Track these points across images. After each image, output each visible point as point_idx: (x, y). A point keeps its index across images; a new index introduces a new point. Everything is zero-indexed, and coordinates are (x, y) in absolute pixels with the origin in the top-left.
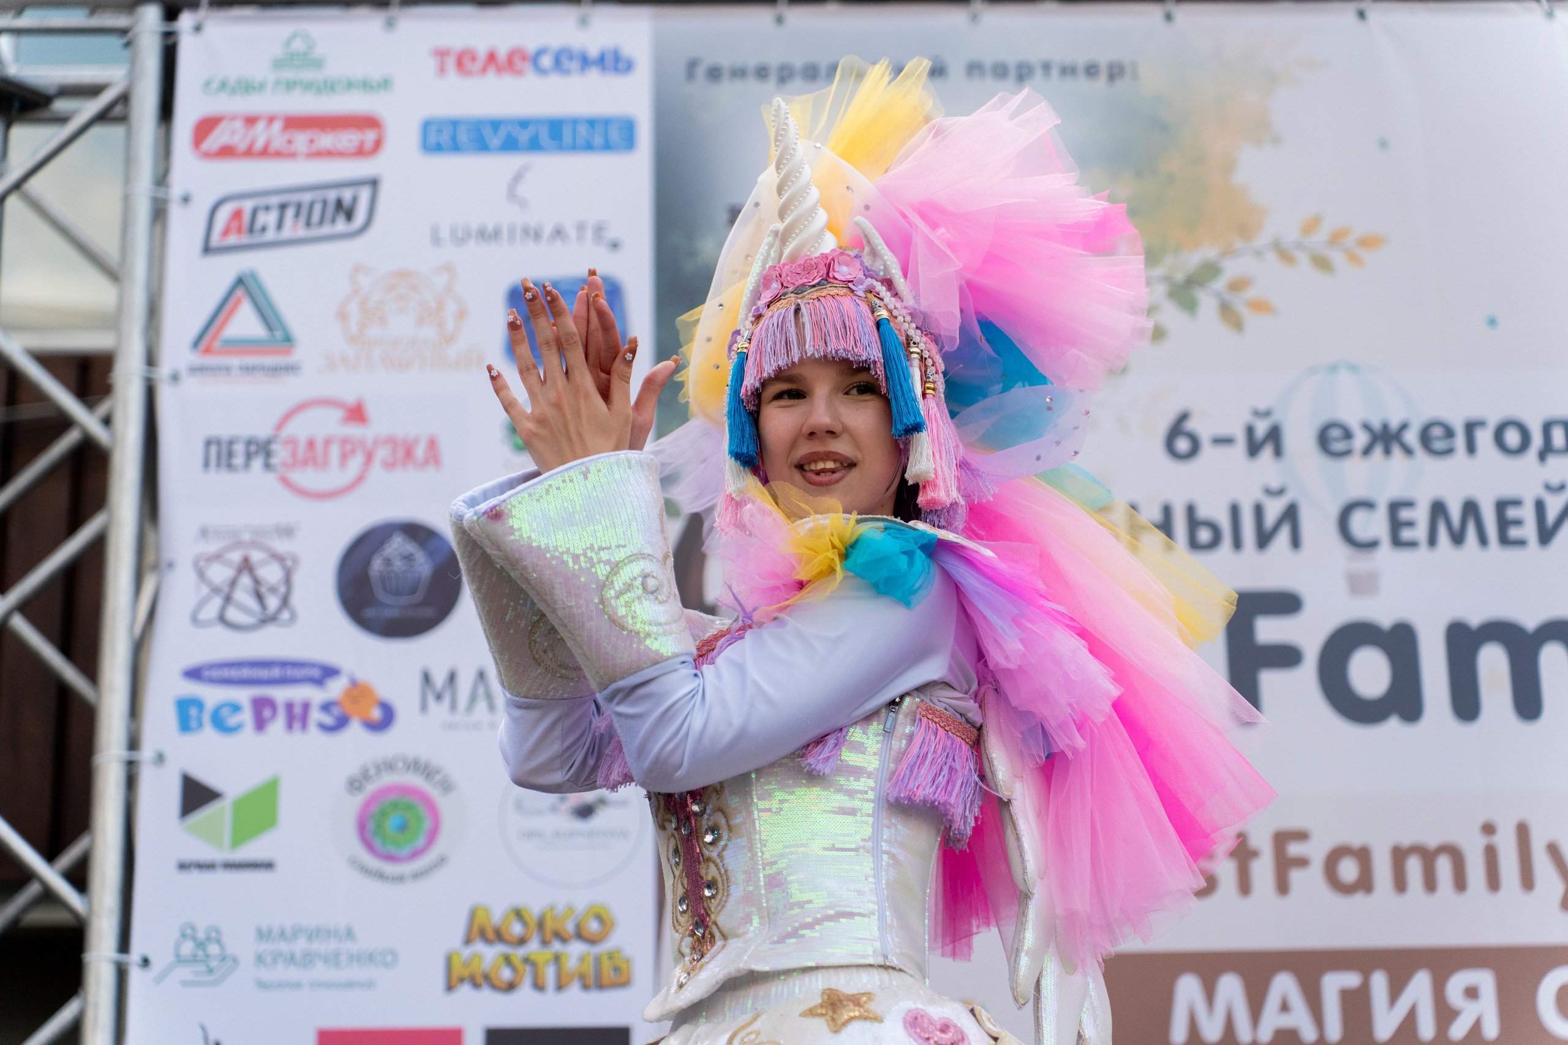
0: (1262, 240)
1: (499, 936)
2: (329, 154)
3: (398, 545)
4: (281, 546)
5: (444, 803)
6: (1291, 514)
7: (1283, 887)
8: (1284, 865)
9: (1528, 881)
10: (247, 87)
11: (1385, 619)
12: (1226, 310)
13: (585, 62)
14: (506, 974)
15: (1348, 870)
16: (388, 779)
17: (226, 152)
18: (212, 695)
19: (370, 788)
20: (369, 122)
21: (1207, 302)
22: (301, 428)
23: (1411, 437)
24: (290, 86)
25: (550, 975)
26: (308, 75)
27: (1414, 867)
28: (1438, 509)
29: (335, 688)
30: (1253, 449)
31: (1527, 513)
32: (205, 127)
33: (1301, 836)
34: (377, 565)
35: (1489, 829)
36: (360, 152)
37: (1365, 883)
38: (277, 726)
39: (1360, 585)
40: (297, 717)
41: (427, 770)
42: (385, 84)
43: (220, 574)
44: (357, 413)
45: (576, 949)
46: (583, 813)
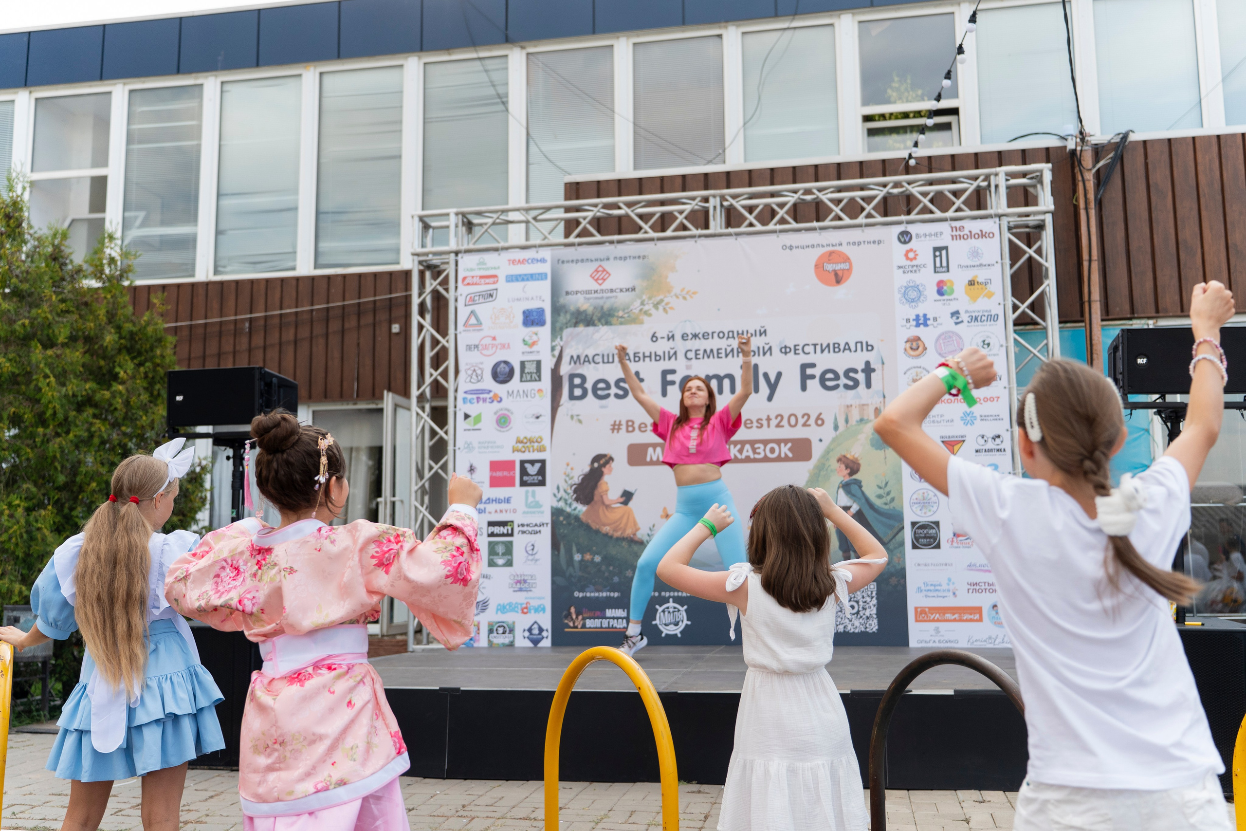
0: (673, 294)
1: (521, 442)
2: (488, 284)
3: (502, 365)
4: (481, 366)
5: (512, 417)
6: (675, 353)
10: (472, 270)
12: (665, 309)
13: (538, 261)
14: (523, 449)
16: (501, 412)
17: (468, 284)
18: (469, 397)
19: (498, 414)
20: (495, 276)
21: (661, 308)
22: (484, 342)
23: (700, 336)
24: (480, 269)
25: (531, 449)
26: (484, 267)
28: (705, 351)
29: (491, 395)
30: (669, 339)
31: (723, 351)
32: (464, 279)
34: (499, 370)
36: (494, 283)
38: (481, 402)
39: (688, 367)
40: (484, 400)
41: (508, 410)
42: (499, 268)
43: (470, 372)
44: (494, 339)
45: (536, 444)
46: (538, 417)
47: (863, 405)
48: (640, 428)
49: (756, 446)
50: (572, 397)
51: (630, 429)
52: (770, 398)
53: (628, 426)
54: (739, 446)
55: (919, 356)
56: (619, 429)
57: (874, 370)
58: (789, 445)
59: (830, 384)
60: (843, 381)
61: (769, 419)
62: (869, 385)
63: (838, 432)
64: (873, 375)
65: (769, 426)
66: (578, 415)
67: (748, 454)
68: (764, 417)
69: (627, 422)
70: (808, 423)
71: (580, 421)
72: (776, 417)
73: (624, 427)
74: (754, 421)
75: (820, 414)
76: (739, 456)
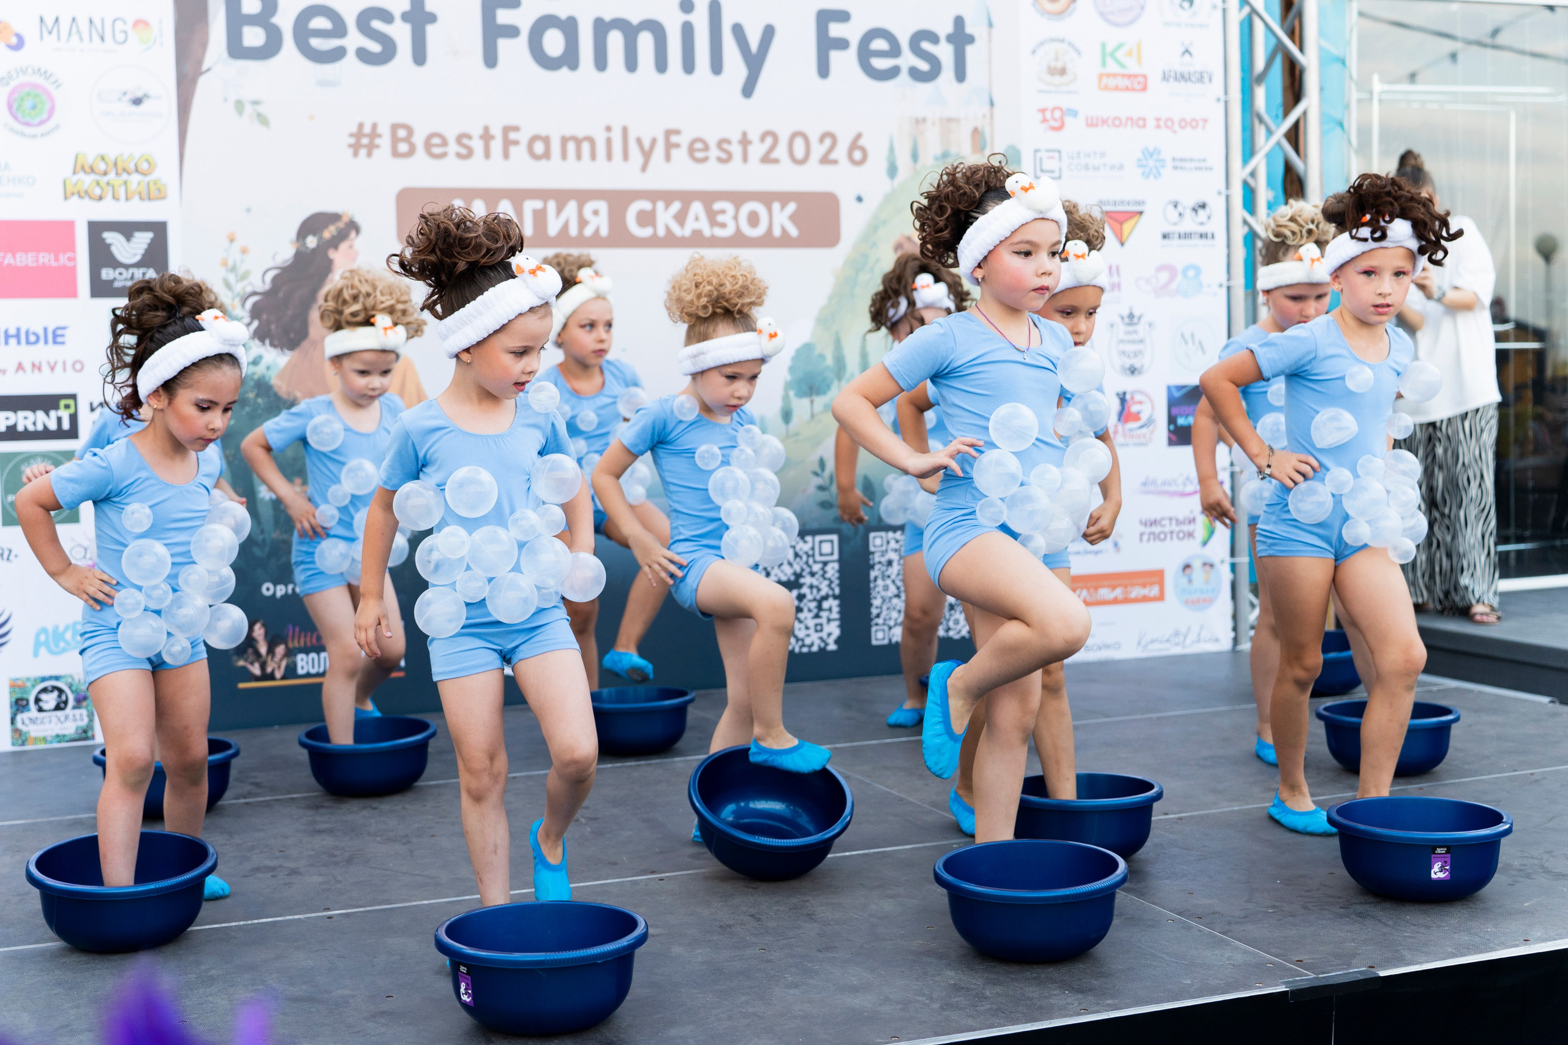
1: (92, 170)
5: (57, 94)
7: (506, 155)
8: (508, 143)
9: (626, 157)
11: (563, 15)
14: (98, 191)
15: (539, 148)
16: (23, 79)
19: (13, 84)
25: (122, 192)
27: (571, 147)
33: (516, 129)
35: (609, 129)
37: (547, 155)
41: (46, 75)
45: (135, 178)
46: (137, 102)
47: (950, 120)
48: (428, 146)
49: (717, 206)
50: (237, 50)
51: (403, 147)
52: (748, 90)
53: (395, 140)
54: (676, 206)
55: (1060, 14)
56: (371, 148)
57: (971, 39)
58: (792, 207)
59: (880, 63)
60: (908, 59)
61: (745, 142)
62: (960, 74)
63: (897, 181)
64: (970, 50)
65: (745, 159)
66: (256, 103)
67: (697, 226)
68: (735, 137)
69: (395, 127)
70: (833, 156)
71: (263, 120)
72: (763, 139)
73: (385, 142)
74: (712, 143)
75: (859, 136)
76: (677, 231)
